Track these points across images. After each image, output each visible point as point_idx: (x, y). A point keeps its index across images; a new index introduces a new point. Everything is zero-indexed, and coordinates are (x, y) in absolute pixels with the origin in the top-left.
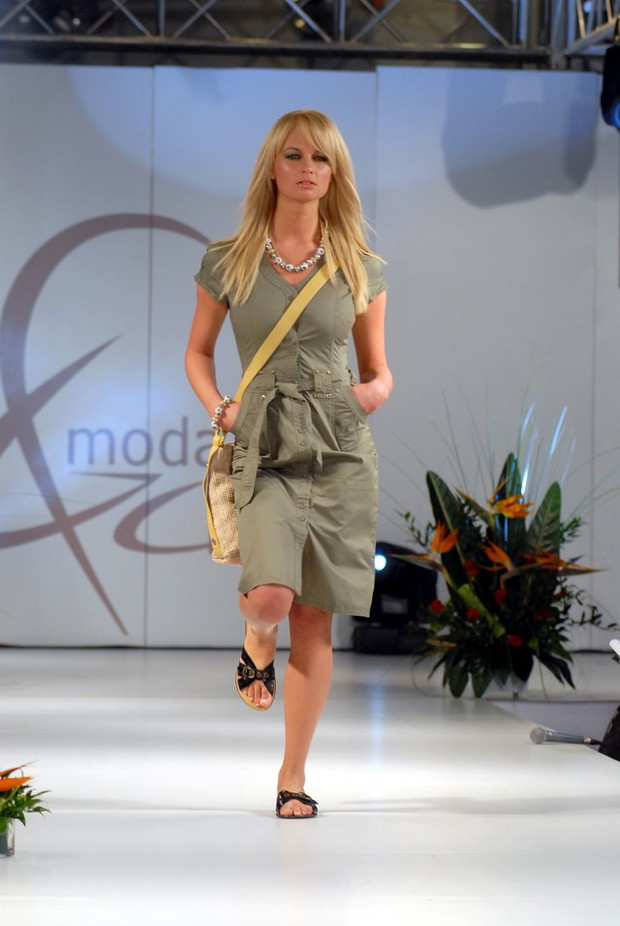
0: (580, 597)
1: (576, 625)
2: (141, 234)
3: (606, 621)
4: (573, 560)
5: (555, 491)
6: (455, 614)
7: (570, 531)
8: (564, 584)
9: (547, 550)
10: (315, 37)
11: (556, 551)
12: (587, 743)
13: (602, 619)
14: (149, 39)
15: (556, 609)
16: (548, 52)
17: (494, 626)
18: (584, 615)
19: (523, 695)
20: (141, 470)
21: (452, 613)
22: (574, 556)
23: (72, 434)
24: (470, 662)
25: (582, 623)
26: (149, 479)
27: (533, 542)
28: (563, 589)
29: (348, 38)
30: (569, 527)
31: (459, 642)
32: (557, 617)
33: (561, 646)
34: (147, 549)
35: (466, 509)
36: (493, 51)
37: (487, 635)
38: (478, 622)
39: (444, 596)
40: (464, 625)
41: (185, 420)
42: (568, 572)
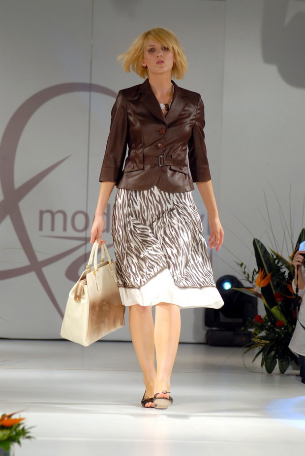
21: (267, 323)
23: (42, 213)
24: (277, 353)
26: (87, 240)
31: (271, 340)
35: (276, 261)
38: (282, 329)
39: (262, 312)
40: (274, 330)
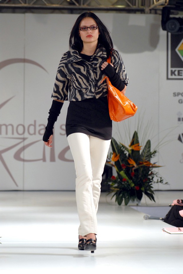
0: (157, 175)
1: (155, 183)
2: (21, 65)
3: (164, 182)
4: (155, 163)
5: (149, 143)
6: (119, 180)
7: (153, 154)
8: (152, 171)
9: (147, 160)
10: (74, 4)
11: (149, 160)
12: (161, 219)
13: (163, 181)
14: (23, 5)
15: (149, 178)
16: (144, 8)
17: (131, 184)
18: (158, 180)
19: (140, 204)
20: (22, 136)
21: (118, 180)
22: (155, 162)
23: (1, 126)
24: (123, 195)
25: (157, 182)
26: (24, 139)
27: (142, 158)
28: (152, 172)
29: (83, 4)
30: (153, 153)
31: (120, 188)
32: (150, 181)
33: (151, 190)
34: (24, 160)
35: (122, 148)
36: (127, 8)
37: (129, 186)
38: (126, 182)
39: (115, 174)
40: (121, 183)
41: (35, 121)
42: (153, 167)
